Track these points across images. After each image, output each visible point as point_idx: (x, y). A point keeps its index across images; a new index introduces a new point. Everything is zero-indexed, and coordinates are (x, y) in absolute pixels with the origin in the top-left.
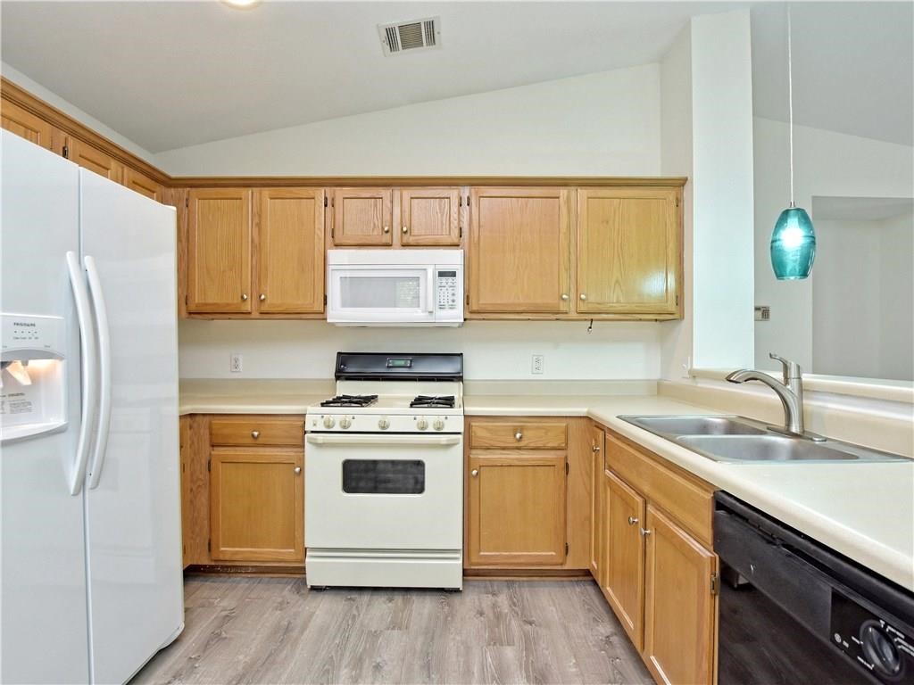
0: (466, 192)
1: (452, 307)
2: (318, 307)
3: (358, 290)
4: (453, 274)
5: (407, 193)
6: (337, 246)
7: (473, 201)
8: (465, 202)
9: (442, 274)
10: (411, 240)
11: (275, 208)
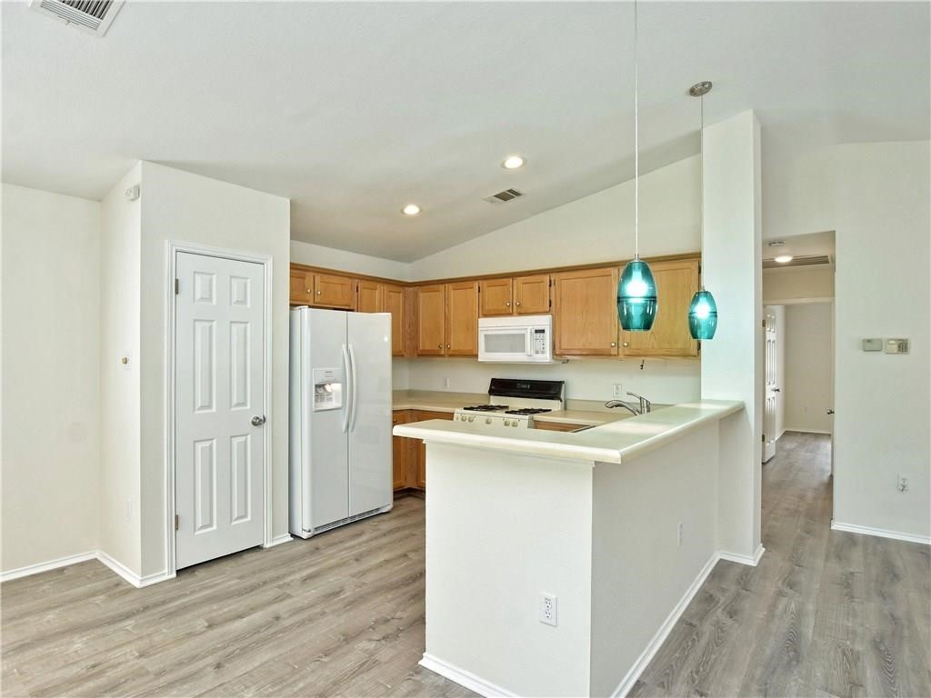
0: (553, 277)
1: (543, 353)
2: (474, 352)
3: (495, 342)
4: (543, 331)
5: (520, 281)
6: (485, 316)
7: (557, 283)
8: (553, 283)
9: (537, 331)
10: (522, 310)
11: (454, 294)
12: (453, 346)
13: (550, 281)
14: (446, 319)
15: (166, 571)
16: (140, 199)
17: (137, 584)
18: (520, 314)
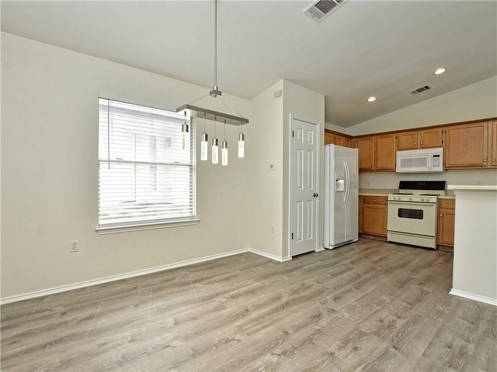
0: (444, 129)
1: (438, 166)
2: (394, 168)
4: (439, 156)
5: (423, 132)
6: (400, 150)
7: (447, 132)
8: (444, 132)
9: (434, 156)
10: (424, 146)
11: (381, 141)
12: (379, 165)
13: (442, 131)
14: (376, 153)
15: (289, 256)
16: (282, 96)
17: (281, 261)
18: (422, 148)
